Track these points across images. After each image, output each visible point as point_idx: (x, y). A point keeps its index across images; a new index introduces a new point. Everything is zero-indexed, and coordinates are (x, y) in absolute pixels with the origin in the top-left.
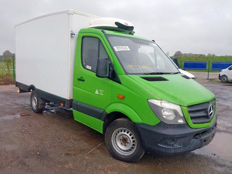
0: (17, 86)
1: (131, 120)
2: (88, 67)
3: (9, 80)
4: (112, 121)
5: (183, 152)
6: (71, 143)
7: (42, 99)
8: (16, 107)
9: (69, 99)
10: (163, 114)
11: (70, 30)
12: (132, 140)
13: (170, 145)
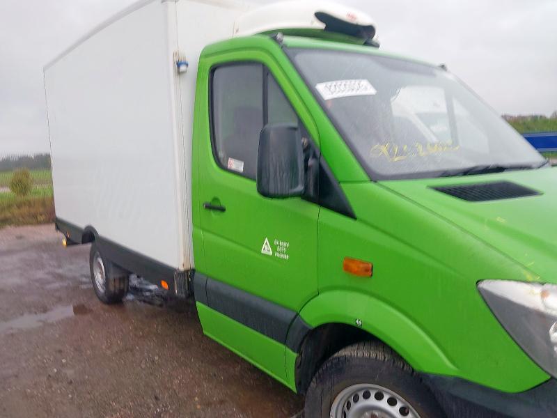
0: (58, 228)
2: (235, 164)
7: (115, 265)
9: (182, 269)
11: (172, 50)
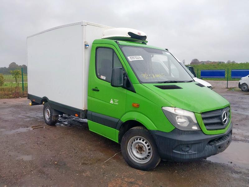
0: (29, 98)
1: (146, 128)
2: (103, 77)
3: (18, 93)
4: (128, 130)
5: (198, 158)
6: (86, 153)
7: (55, 110)
8: (28, 119)
9: (83, 109)
10: (177, 121)
11: (84, 41)
12: (147, 148)
13: (185, 151)
